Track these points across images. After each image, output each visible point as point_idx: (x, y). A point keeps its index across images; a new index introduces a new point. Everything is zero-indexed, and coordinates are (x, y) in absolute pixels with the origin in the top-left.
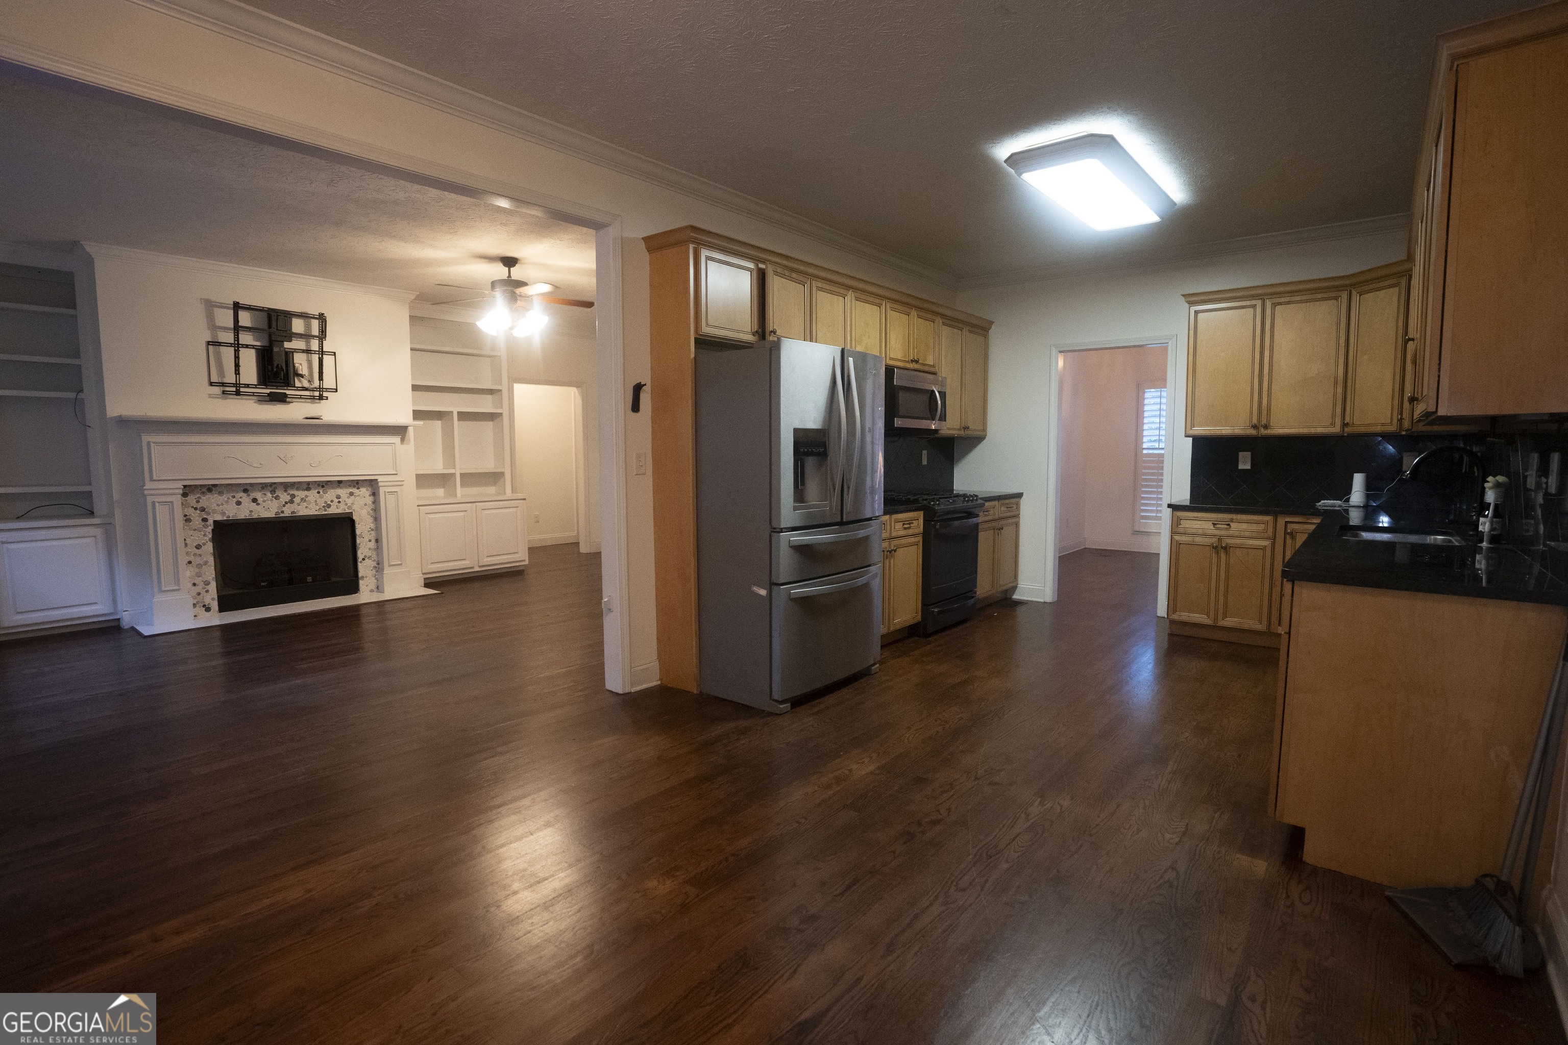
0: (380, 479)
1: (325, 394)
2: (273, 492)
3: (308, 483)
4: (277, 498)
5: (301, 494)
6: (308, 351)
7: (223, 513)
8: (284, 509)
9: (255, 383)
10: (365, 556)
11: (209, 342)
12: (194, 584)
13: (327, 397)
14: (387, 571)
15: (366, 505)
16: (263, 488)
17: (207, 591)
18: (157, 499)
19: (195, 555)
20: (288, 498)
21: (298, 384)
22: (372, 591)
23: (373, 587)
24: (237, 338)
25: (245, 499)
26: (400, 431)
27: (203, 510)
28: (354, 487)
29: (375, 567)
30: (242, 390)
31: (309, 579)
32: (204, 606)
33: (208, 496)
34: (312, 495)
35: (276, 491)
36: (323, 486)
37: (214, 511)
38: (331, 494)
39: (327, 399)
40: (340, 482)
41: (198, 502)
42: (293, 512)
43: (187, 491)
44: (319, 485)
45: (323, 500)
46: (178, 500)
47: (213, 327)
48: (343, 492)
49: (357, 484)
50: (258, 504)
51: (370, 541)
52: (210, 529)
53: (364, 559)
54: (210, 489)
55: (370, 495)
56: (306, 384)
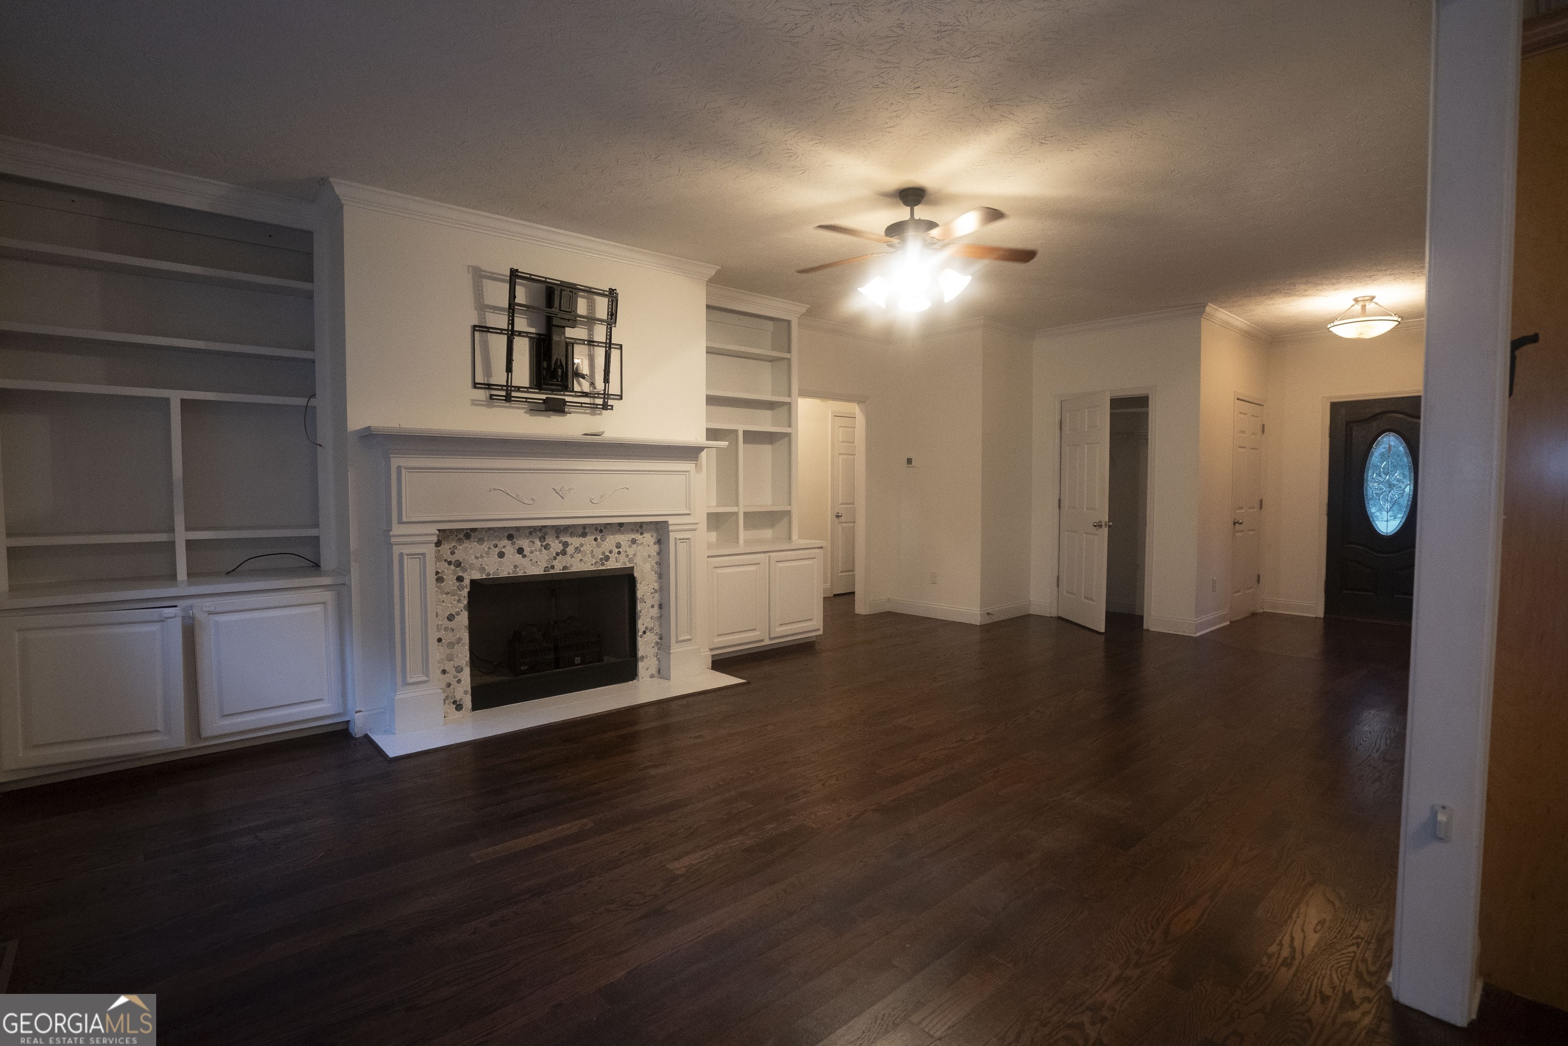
0: (671, 520)
1: (610, 402)
2: (542, 539)
3: (584, 527)
4: (547, 547)
5: (575, 541)
6: (591, 343)
7: (482, 569)
8: (555, 563)
9: (528, 386)
10: (647, 628)
11: (475, 326)
12: (444, 672)
13: (612, 406)
14: (675, 649)
15: (649, 556)
16: (531, 533)
17: (459, 681)
18: (406, 550)
19: (446, 629)
20: (560, 547)
21: (577, 388)
22: (652, 676)
23: (653, 670)
24: (512, 322)
25: (509, 549)
26: (689, 453)
27: (458, 564)
28: (637, 531)
29: (657, 643)
30: (513, 394)
31: (578, 660)
32: (455, 702)
33: (466, 544)
34: (588, 542)
35: (547, 537)
36: (601, 531)
37: (472, 566)
38: (610, 541)
39: (612, 409)
40: (621, 525)
41: (453, 553)
42: (565, 568)
43: (444, 536)
44: (596, 529)
45: (601, 550)
46: (430, 550)
47: (482, 307)
48: (624, 539)
49: (640, 527)
50: (524, 556)
51: (653, 606)
52: (466, 591)
53: (644, 632)
54: (468, 534)
55: (655, 544)
56: (586, 386)
